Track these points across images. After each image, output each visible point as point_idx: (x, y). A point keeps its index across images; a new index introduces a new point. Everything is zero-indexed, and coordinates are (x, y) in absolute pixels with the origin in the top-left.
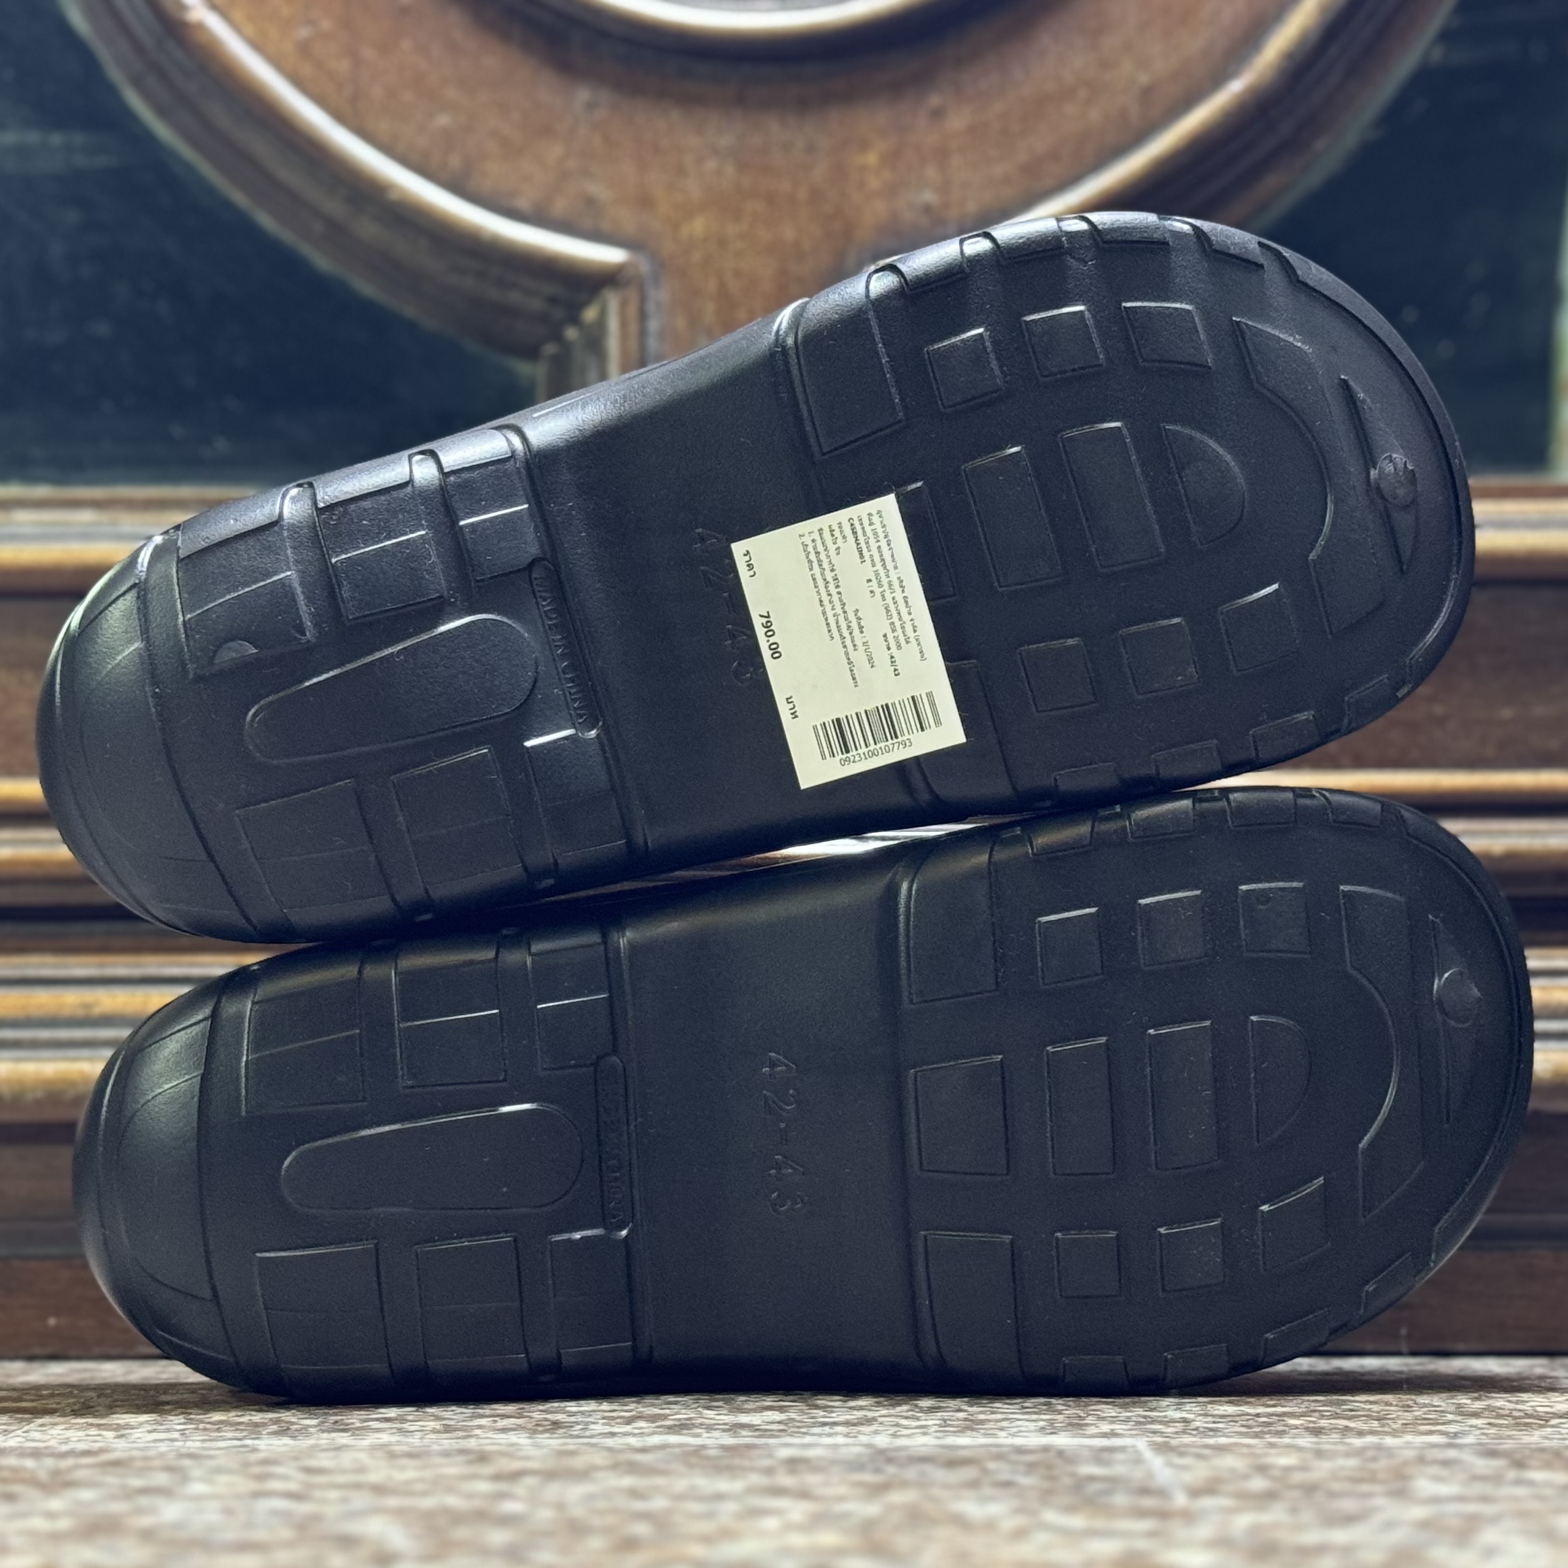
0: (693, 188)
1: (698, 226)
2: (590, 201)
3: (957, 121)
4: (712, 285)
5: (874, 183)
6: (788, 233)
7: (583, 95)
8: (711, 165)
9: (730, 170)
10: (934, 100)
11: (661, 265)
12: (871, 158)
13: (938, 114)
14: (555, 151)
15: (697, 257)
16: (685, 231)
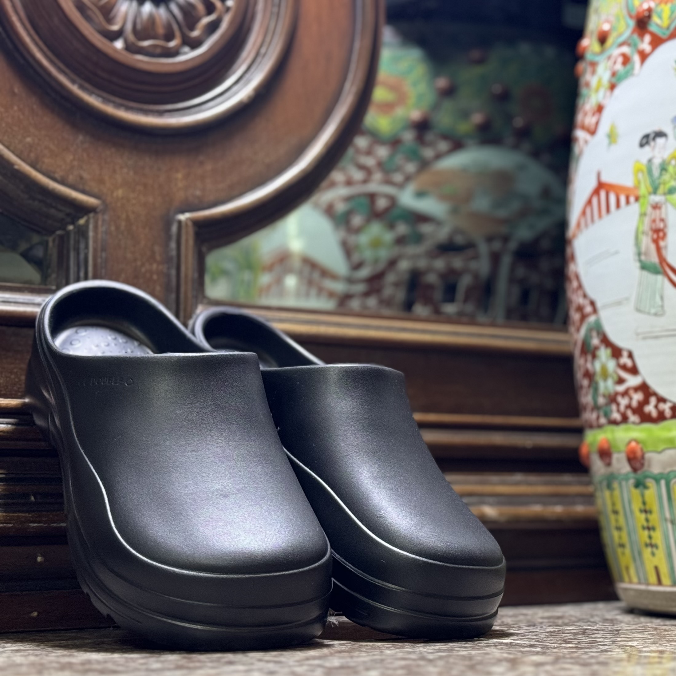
0: (119, 178)
1: (120, 193)
2: (81, 178)
3: (209, 167)
4: (124, 216)
5: (180, 184)
6: (151, 199)
7: (81, 138)
8: (125, 170)
9: (131, 173)
10: (201, 158)
11: (106, 206)
12: (179, 176)
13: (202, 163)
14: (69, 157)
15: (119, 204)
16: (115, 194)
